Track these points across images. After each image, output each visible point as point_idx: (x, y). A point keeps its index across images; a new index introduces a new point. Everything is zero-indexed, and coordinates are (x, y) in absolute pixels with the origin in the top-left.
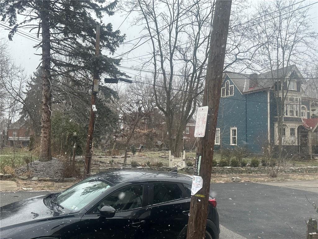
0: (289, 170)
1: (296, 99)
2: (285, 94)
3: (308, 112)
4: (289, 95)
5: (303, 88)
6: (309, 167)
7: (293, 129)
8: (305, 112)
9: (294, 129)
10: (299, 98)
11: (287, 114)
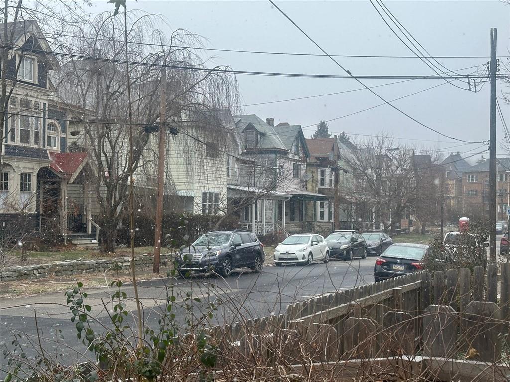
0: (10, 273)
1: (36, 103)
2: (8, 89)
3: (62, 136)
4: (20, 93)
5: (53, 80)
6: (57, 262)
7: (26, 174)
8: (57, 136)
9: (30, 175)
10: (43, 102)
11: (13, 139)
